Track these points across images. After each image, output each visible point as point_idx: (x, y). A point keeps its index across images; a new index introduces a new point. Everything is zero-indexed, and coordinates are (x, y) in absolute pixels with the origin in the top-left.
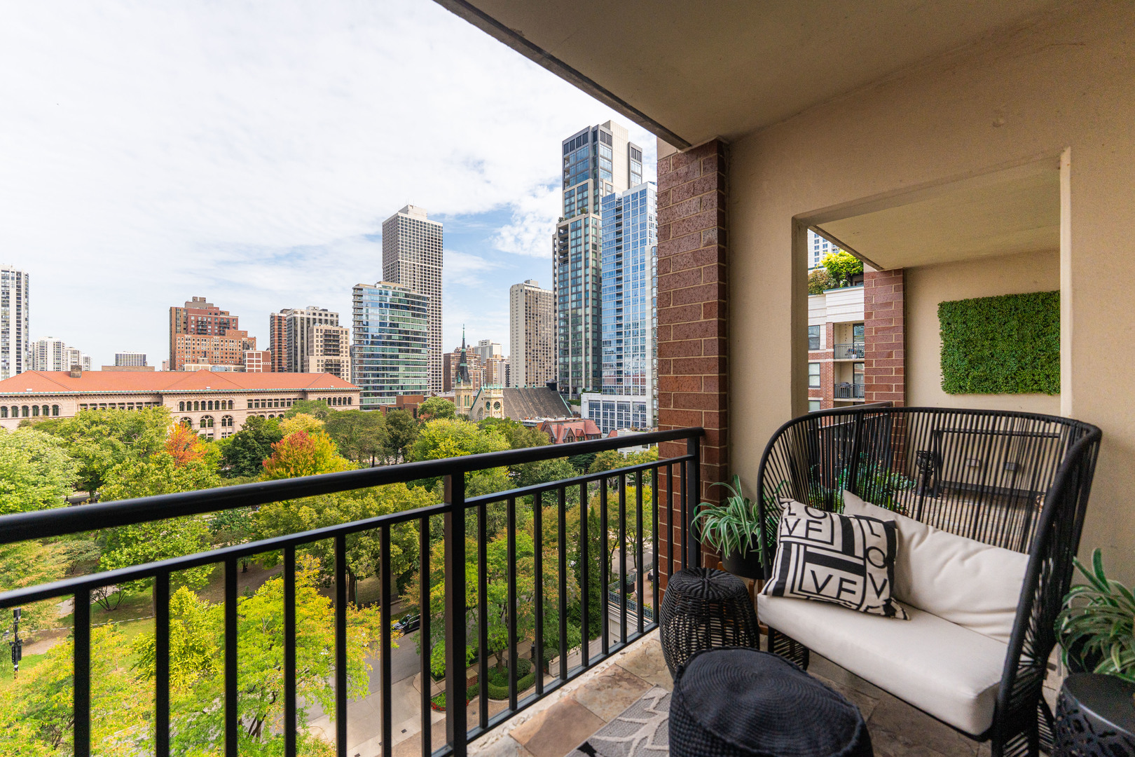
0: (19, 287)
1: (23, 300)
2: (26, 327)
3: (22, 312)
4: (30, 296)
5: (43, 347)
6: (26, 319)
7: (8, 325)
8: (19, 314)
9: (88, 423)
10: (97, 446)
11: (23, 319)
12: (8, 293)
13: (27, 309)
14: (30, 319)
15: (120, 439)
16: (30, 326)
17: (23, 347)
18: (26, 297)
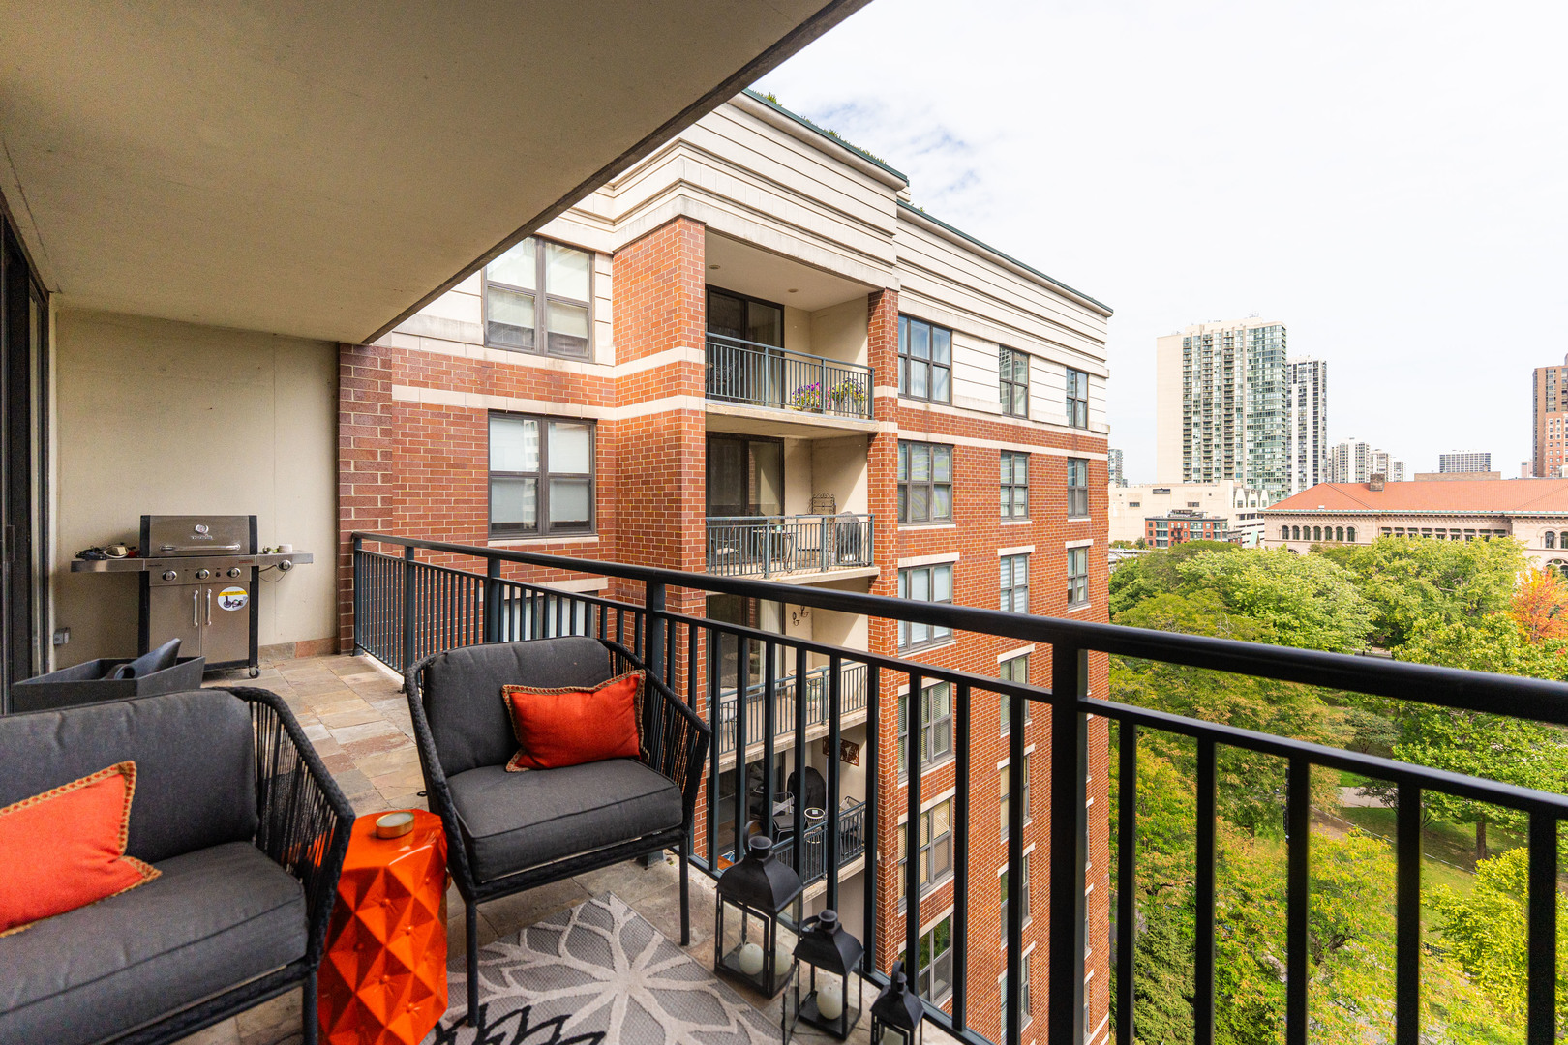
0: (1316, 379)
1: (1321, 395)
2: (1324, 429)
3: (1319, 410)
4: (1328, 389)
5: (1343, 452)
6: (1324, 419)
7: (1305, 428)
8: (1316, 413)
9: (1388, 553)
10: (1400, 589)
11: (1320, 419)
12: (1305, 390)
13: (1325, 405)
14: (1328, 418)
15: (1435, 583)
16: (1328, 428)
17: (1320, 453)
18: (1324, 391)
